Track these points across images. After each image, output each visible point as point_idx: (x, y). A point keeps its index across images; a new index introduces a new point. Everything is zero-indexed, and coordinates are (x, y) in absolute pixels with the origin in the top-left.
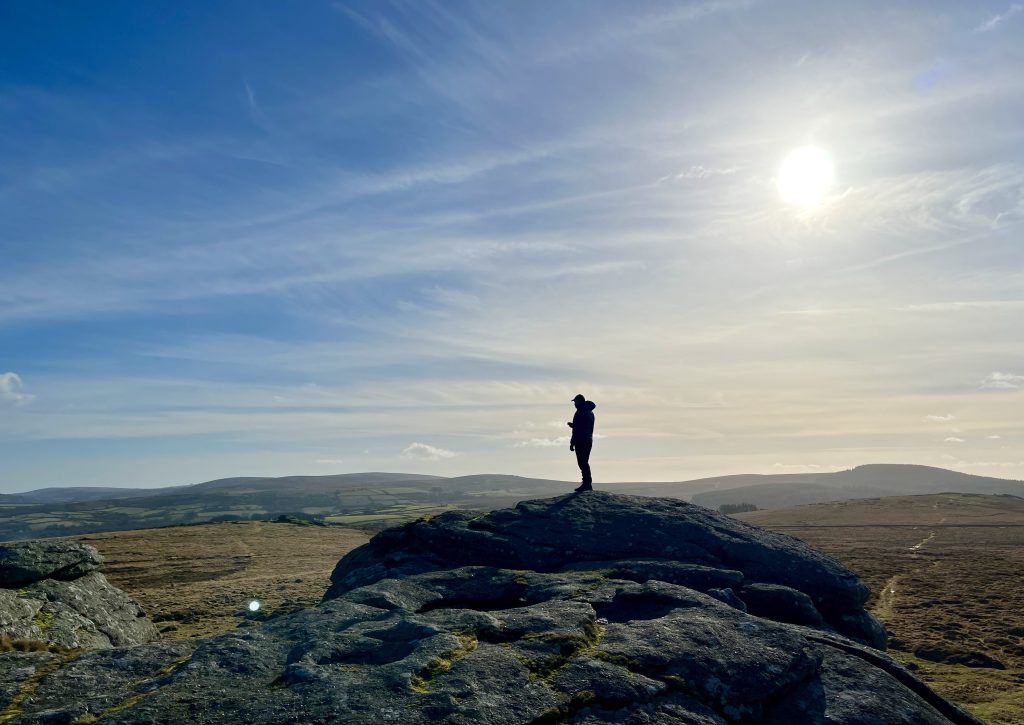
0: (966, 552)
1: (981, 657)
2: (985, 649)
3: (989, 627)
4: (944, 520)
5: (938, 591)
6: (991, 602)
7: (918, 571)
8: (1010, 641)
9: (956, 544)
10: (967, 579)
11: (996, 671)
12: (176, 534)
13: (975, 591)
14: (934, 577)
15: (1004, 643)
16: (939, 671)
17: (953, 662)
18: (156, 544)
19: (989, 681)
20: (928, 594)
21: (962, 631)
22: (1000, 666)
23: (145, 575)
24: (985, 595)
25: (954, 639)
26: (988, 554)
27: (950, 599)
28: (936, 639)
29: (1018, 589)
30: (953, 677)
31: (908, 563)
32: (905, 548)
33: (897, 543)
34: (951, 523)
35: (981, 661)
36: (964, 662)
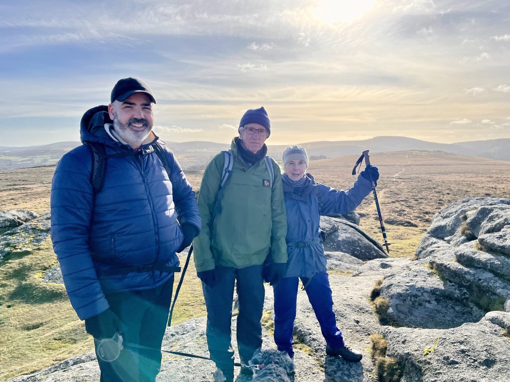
0: (417, 178)
1: (409, 223)
2: (412, 220)
3: (415, 211)
4: (410, 162)
5: (399, 196)
6: (420, 200)
7: (394, 187)
8: (423, 216)
9: (413, 174)
10: (413, 191)
11: (414, 228)
12: (43, 171)
13: (414, 196)
14: (399, 190)
15: (420, 217)
16: (392, 228)
17: (398, 225)
18: (33, 176)
19: (410, 232)
20: (395, 198)
21: (405, 213)
22: (416, 226)
23: (32, 191)
24: (417, 198)
25: (401, 216)
26: (426, 178)
27: (403, 199)
28: (394, 216)
29: (432, 195)
30: (397, 230)
31: (390, 183)
32: (391, 176)
33: (388, 174)
34: (413, 164)
35: (410, 224)
36: (402, 224)
